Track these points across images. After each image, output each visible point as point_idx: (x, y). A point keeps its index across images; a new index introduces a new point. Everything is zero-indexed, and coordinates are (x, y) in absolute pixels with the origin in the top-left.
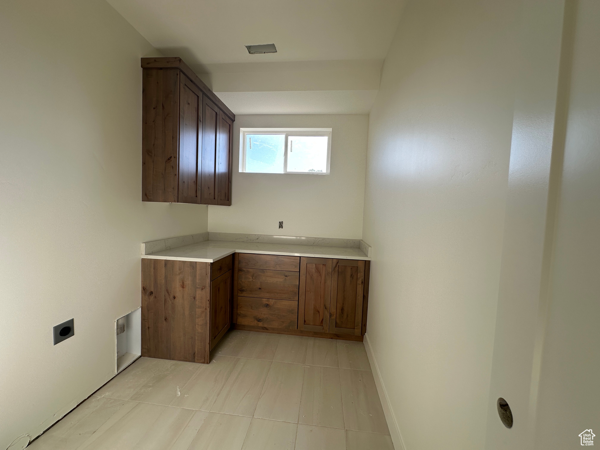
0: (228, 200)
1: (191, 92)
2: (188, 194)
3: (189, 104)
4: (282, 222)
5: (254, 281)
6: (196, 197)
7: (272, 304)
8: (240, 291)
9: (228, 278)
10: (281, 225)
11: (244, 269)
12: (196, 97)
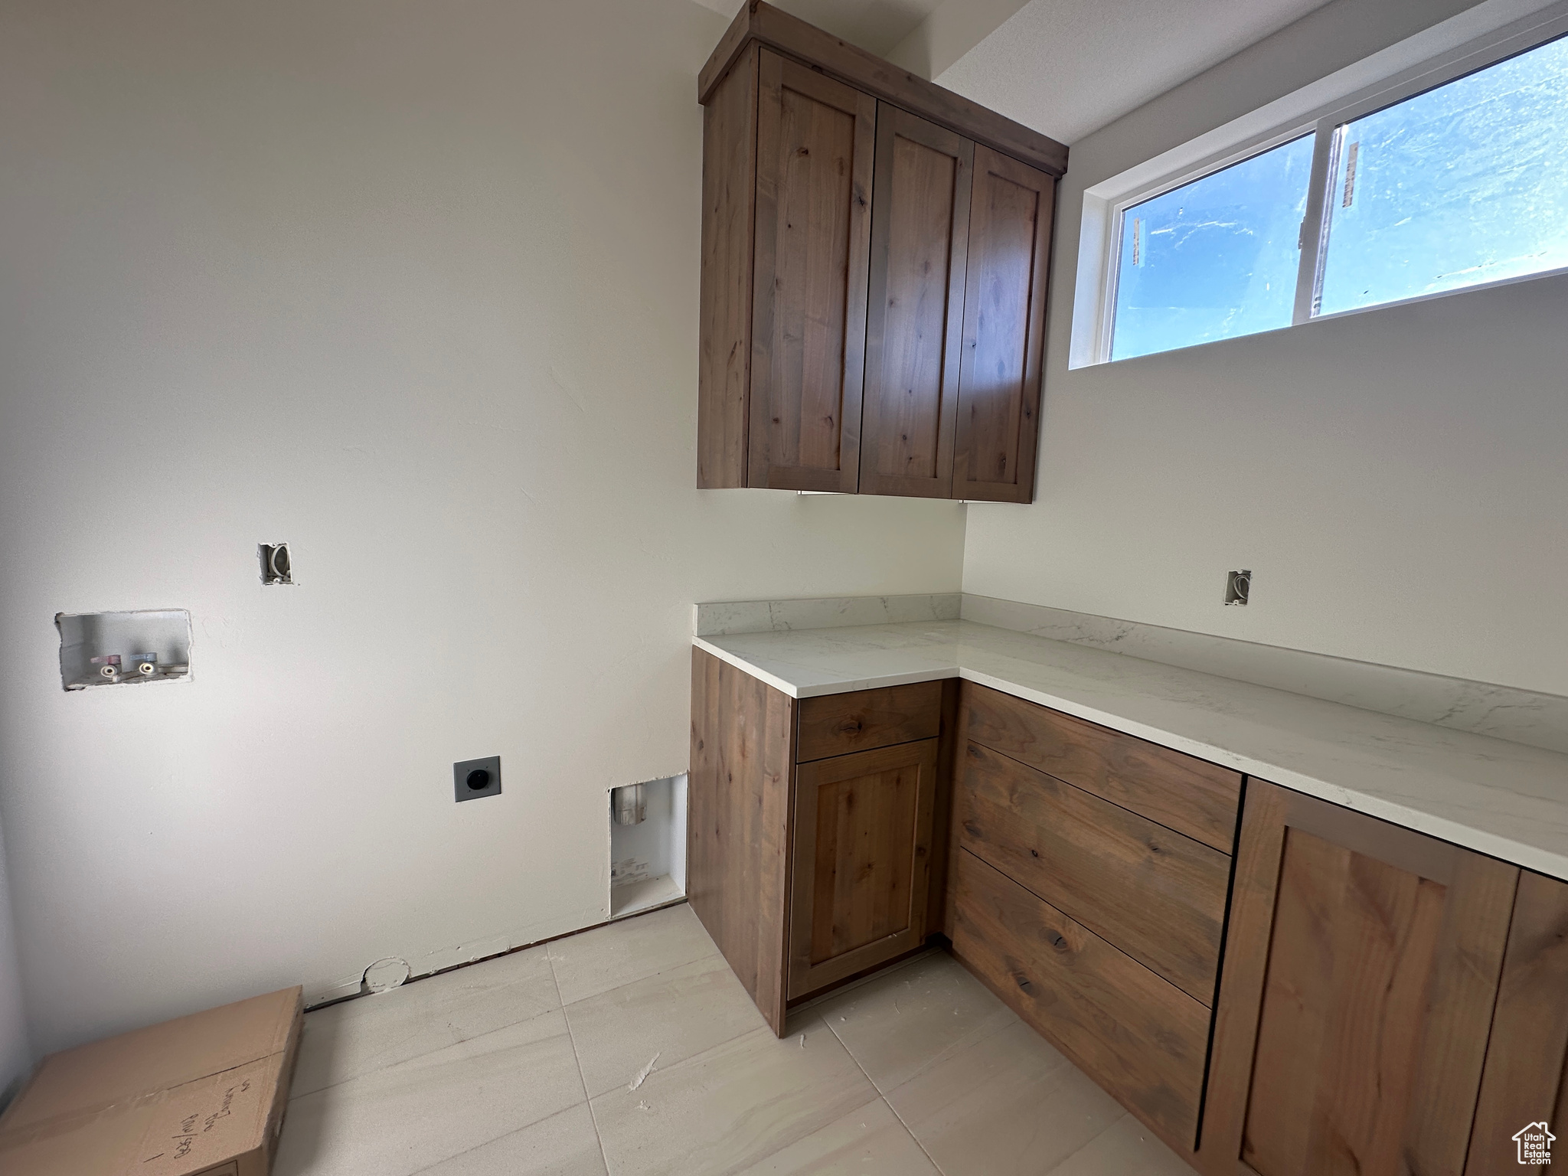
0: (1016, 483)
1: (816, 107)
2: (798, 458)
3: (806, 152)
4: (1247, 574)
5: (1015, 810)
6: (839, 469)
7: (1080, 948)
8: (969, 829)
9: (917, 765)
10: (1239, 587)
11: (985, 751)
12: (847, 120)
